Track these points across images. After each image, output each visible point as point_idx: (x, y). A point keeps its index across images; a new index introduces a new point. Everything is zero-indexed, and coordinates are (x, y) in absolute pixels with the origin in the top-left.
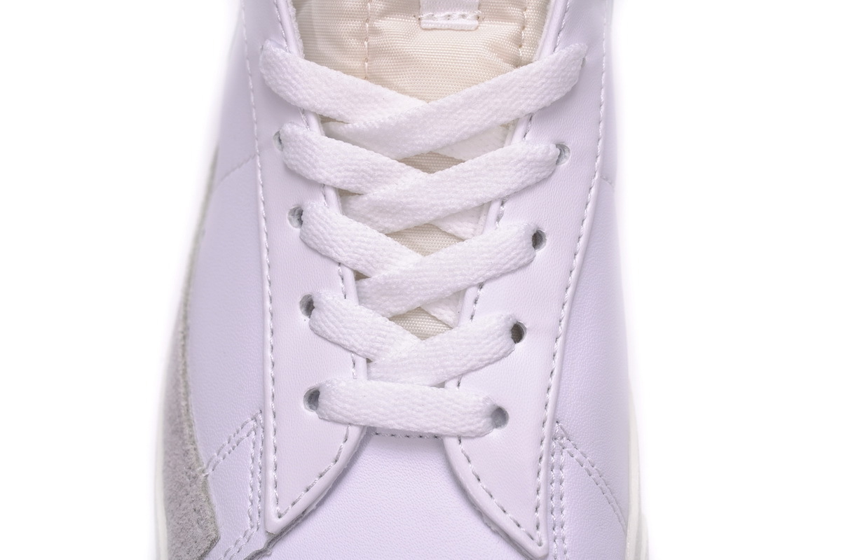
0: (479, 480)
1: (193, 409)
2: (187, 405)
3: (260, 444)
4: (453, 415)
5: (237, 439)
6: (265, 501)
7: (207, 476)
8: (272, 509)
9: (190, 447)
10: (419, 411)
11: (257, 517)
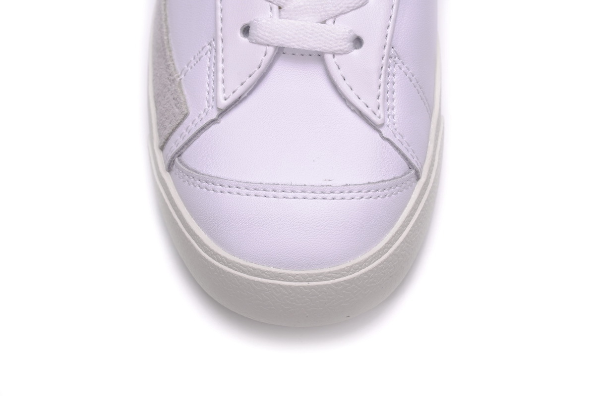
0: (345, 80)
1: (171, 42)
2: (168, 39)
3: (213, 59)
4: (330, 40)
5: (199, 56)
6: (216, 92)
7: (181, 79)
8: (221, 96)
9: (170, 62)
10: (310, 38)
11: (212, 101)
